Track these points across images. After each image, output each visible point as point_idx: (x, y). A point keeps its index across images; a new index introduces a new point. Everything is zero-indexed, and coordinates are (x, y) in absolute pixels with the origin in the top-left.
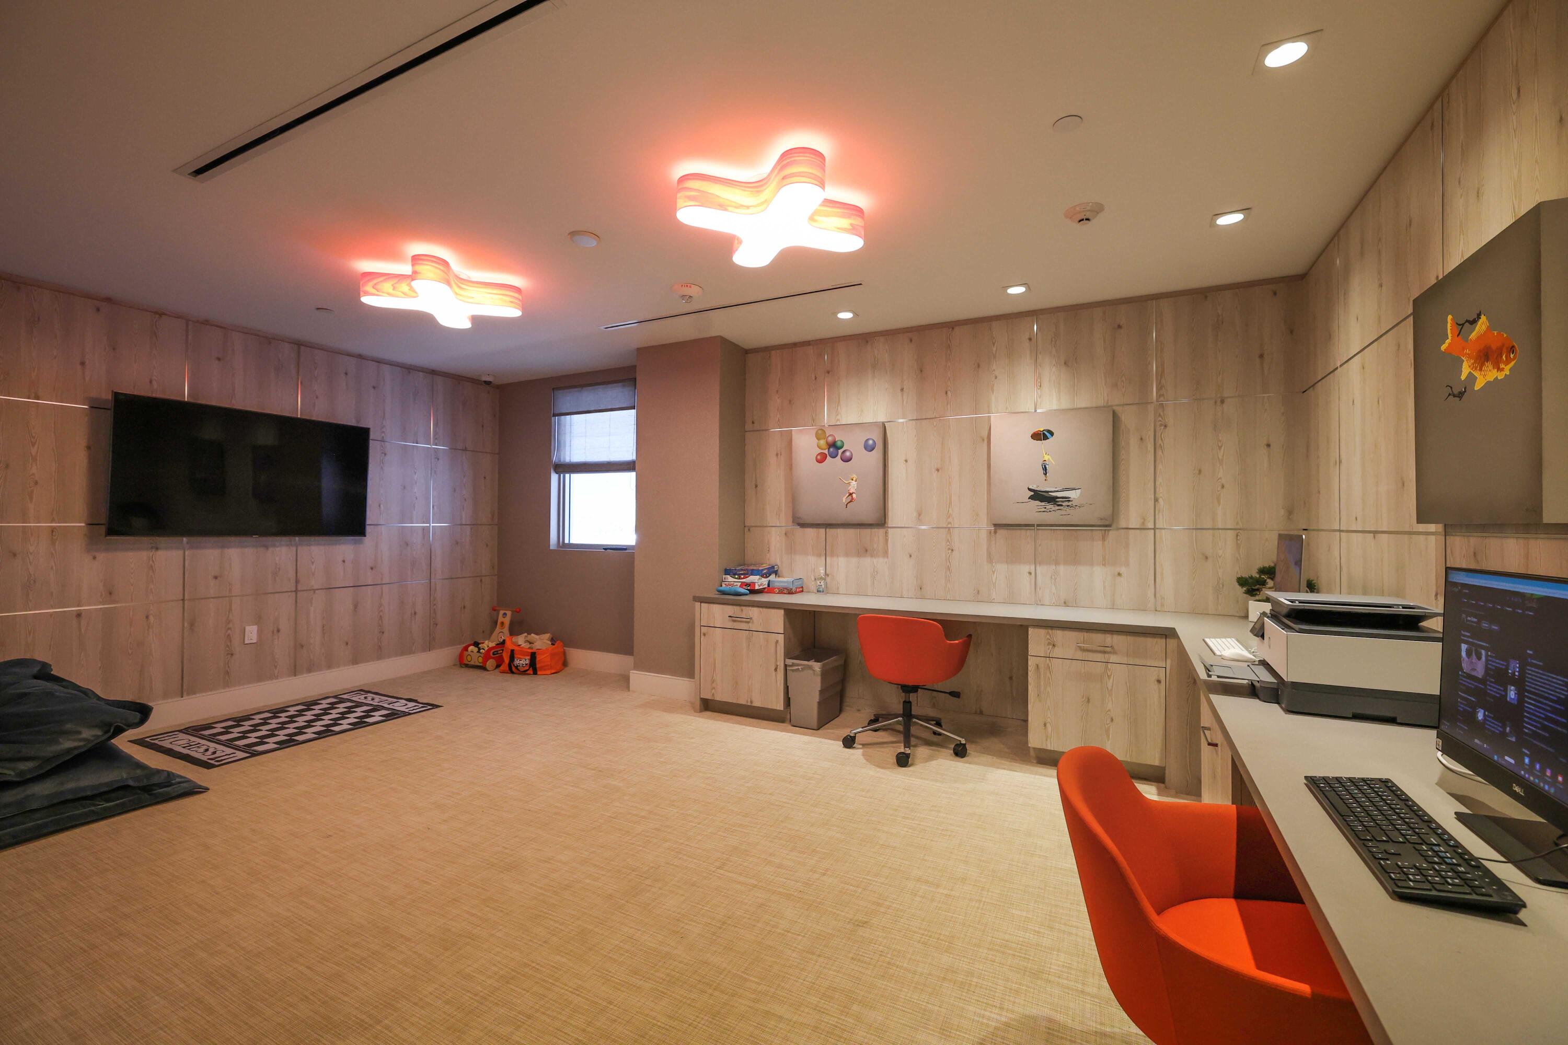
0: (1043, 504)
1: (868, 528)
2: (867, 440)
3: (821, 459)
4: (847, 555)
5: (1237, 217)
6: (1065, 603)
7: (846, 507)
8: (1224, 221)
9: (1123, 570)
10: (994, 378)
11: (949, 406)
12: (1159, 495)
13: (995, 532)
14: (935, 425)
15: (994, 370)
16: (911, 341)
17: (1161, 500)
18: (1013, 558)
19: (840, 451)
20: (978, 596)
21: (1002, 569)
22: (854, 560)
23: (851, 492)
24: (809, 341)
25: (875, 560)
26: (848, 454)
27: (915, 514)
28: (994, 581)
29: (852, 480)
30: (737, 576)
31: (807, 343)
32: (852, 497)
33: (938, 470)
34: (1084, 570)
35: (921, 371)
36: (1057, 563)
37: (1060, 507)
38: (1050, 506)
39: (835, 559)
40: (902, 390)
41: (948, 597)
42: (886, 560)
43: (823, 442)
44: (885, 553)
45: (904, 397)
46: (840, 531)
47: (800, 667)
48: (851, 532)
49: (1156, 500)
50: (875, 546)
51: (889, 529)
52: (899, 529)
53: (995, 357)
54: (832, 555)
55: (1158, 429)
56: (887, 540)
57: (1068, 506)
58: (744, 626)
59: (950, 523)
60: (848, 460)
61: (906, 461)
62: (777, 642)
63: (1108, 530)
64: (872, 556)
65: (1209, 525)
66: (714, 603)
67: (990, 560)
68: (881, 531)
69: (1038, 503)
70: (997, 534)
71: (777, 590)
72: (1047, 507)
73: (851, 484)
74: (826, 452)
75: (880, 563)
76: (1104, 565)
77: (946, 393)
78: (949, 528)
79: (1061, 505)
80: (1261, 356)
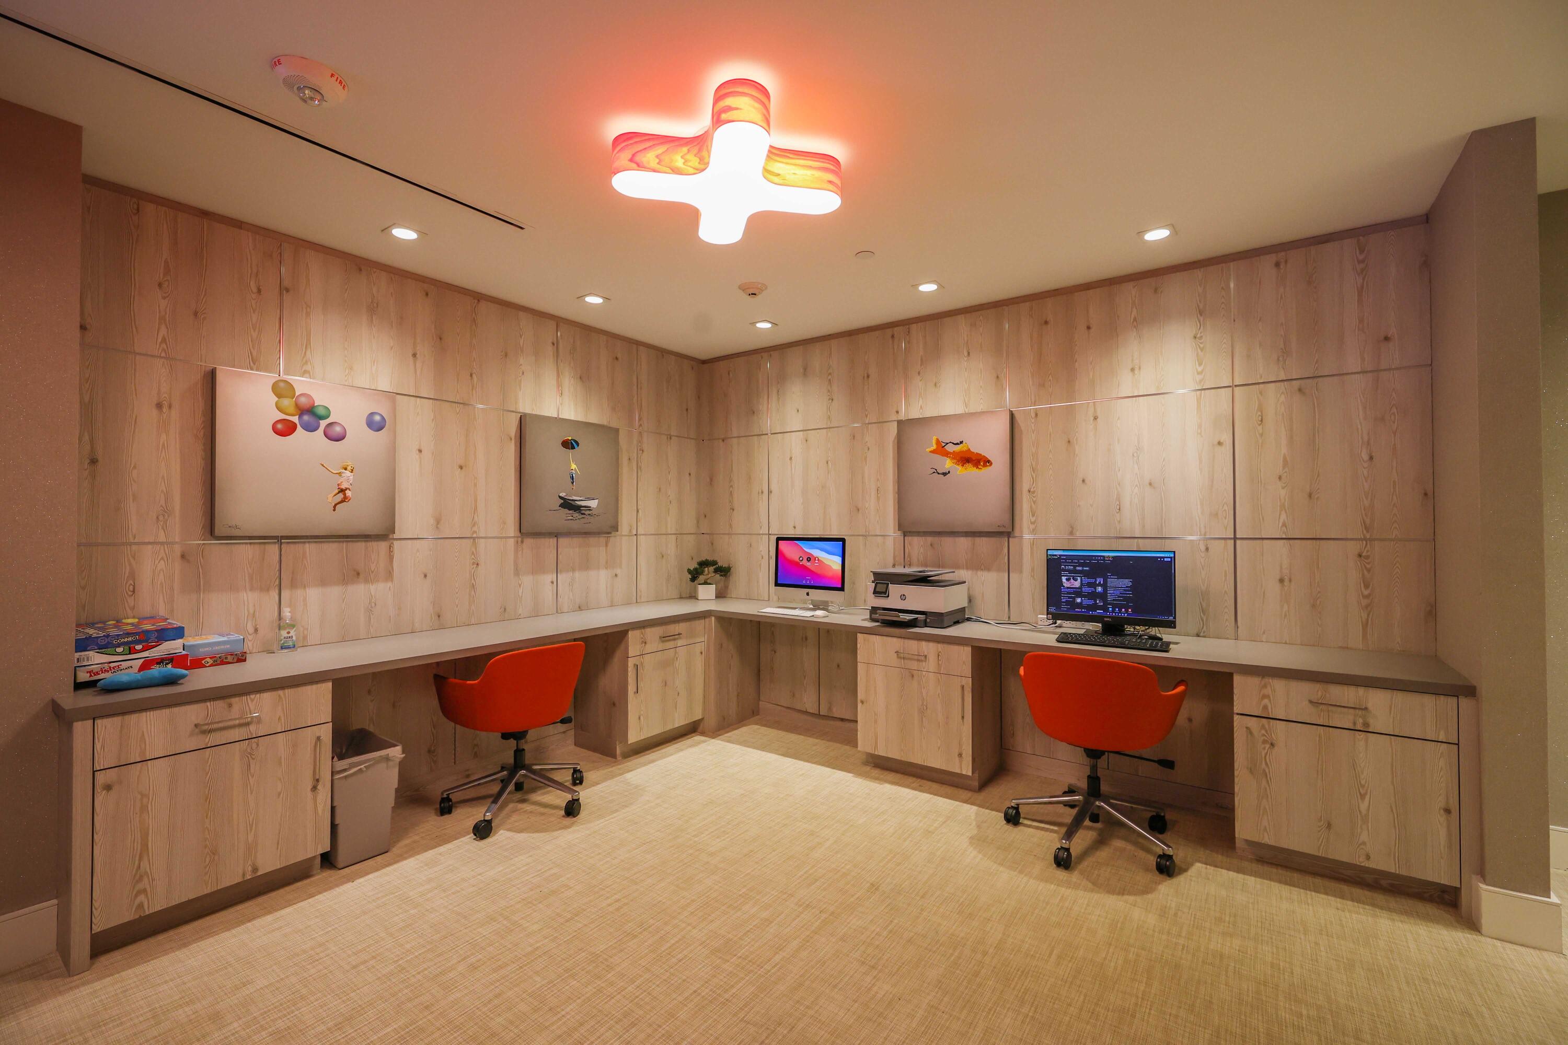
0: (571, 512)
1: (362, 541)
2: (372, 413)
3: (285, 429)
4: (323, 582)
5: (768, 325)
6: (579, 607)
7: (334, 510)
8: (760, 325)
9: (618, 571)
10: (521, 373)
11: (474, 392)
12: (639, 507)
13: (522, 542)
14: (458, 411)
15: (521, 365)
16: (427, 294)
17: (640, 511)
18: (538, 568)
19: (323, 423)
20: (505, 615)
21: (527, 580)
22: (335, 591)
23: (343, 487)
24: (242, 222)
25: (373, 588)
26: (338, 429)
27: (432, 521)
28: (520, 595)
29: (346, 469)
30: (120, 650)
31: (238, 224)
32: (345, 494)
33: (461, 467)
34: (592, 573)
35: (441, 339)
36: (573, 570)
37: (583, 516)
38: (576, 515)
39: (299, 592)
40: (414, 355)
41: (473, 622)
42: (389, 584)
43: (287, 403)
44: (389, 576)
45: (417, 364)
46: (310, 548)
47: (362, 766)
48: (331, 548)
49: (638, 511)
50: (373, 567)
51: (395, 543)
52: (409, 542)
53: (522, 351)
54: (293, 585)
55: (639, 452)
56: (391, 558)
57: (589, 514)
58: (235, 734)
59: (475, 532)
60: (340, 438)
61: (420, 451)
62: (318, 738)
63: (610, 537)
64: (366, 581)
65: (664, 532)
66: (146, 710)
67: (517, 573)
68: (383, 546)
69: (566, 511)
70: (524, 544)
71: (208, 660)
72: (574, 515)
73: (343, 475)
74: (295, 419)
75: (380, 589)
76: (606, 568)
77: (471, 375)
78: (474, 539)
79: (584, 514)
80: (687, 410)
